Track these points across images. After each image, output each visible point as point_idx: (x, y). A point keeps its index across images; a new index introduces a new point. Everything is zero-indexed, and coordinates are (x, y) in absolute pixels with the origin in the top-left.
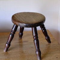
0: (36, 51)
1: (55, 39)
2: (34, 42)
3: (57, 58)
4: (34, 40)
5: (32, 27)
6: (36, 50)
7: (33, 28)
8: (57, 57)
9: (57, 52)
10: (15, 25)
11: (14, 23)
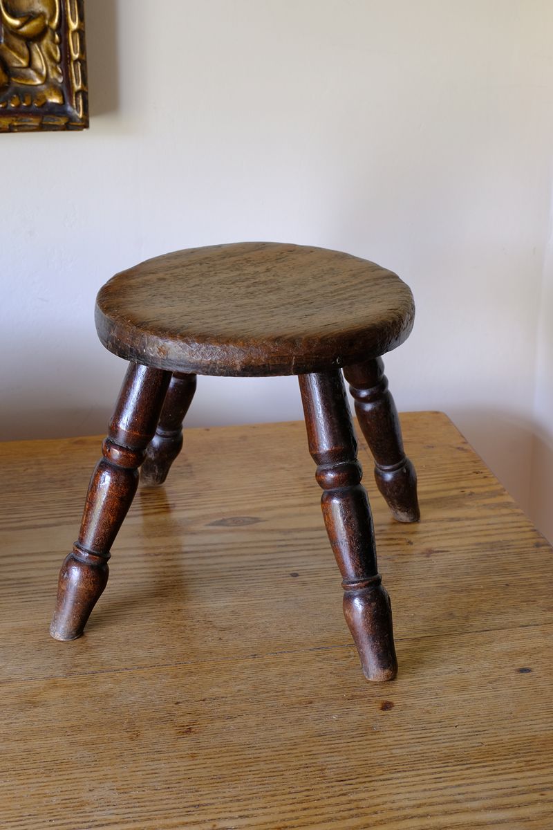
0: (348, 599)
1: (508, 499)
2: (327, 514)
3: (524, 670)
4: (325, 502)
5: (301, 371)
6: (346, 584)
7: (313, 379)
8: (522, 662)
9: (521, 618)
10: (143, 369)
11: (122, 354)
